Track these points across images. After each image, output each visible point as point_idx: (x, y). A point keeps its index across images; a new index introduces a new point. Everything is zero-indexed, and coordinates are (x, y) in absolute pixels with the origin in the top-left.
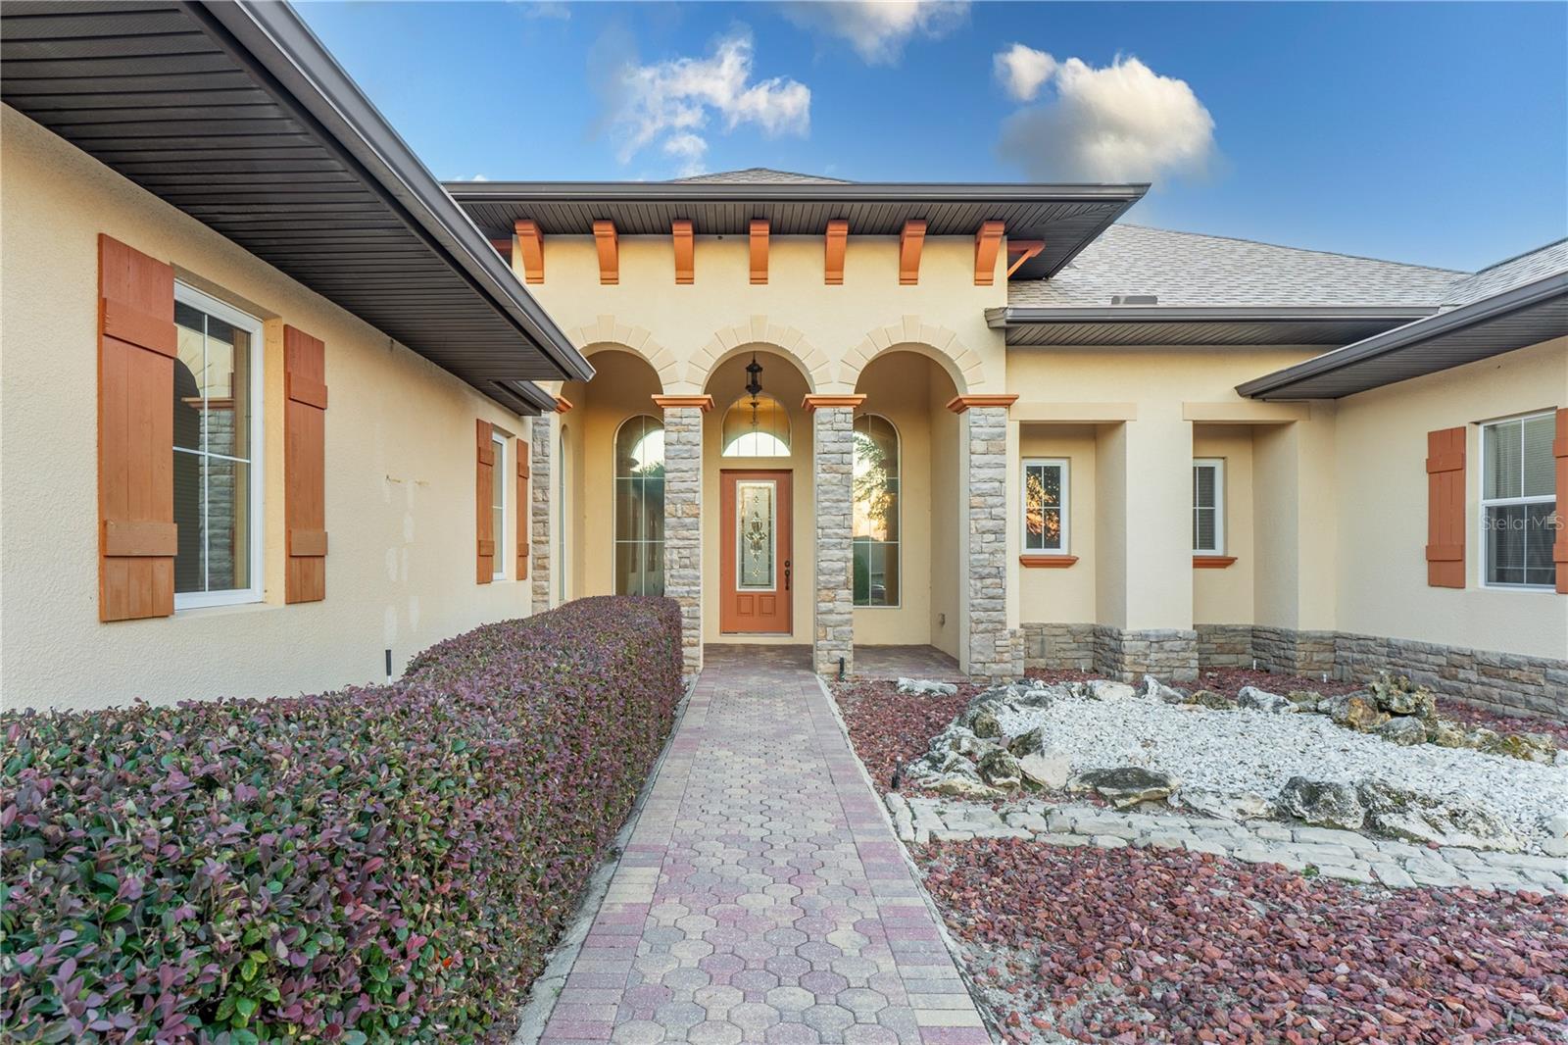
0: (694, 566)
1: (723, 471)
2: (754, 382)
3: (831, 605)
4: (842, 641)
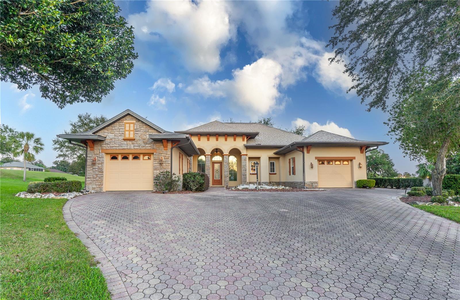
0: (210, 175)
1: (212, 162)
2: (217, 152)
3: (226, 179)
4: (227, 183)
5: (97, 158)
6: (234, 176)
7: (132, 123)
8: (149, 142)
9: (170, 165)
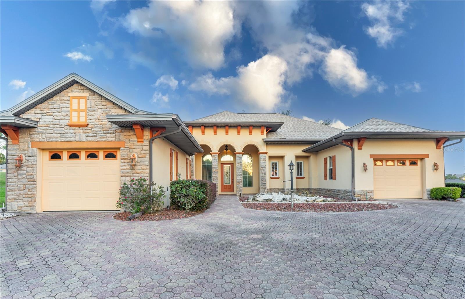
0: (217, 179)
1: (221, 163)
2: (227, 148)
3: (239, 185)
4: (241, 191)
5: (24, 156)
6: (248, 182)
7: (83, 98)
8: (112, 129)
9: (148, 167)
